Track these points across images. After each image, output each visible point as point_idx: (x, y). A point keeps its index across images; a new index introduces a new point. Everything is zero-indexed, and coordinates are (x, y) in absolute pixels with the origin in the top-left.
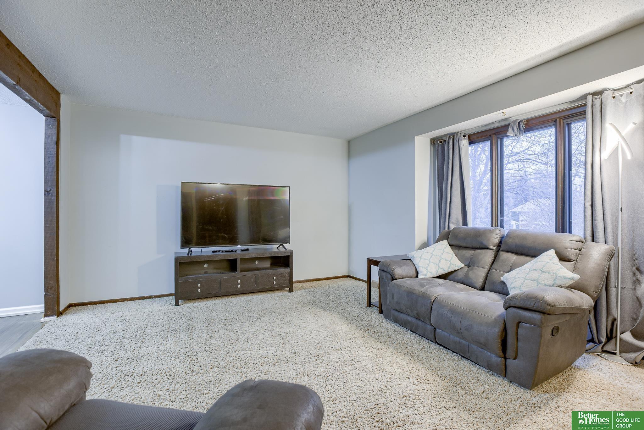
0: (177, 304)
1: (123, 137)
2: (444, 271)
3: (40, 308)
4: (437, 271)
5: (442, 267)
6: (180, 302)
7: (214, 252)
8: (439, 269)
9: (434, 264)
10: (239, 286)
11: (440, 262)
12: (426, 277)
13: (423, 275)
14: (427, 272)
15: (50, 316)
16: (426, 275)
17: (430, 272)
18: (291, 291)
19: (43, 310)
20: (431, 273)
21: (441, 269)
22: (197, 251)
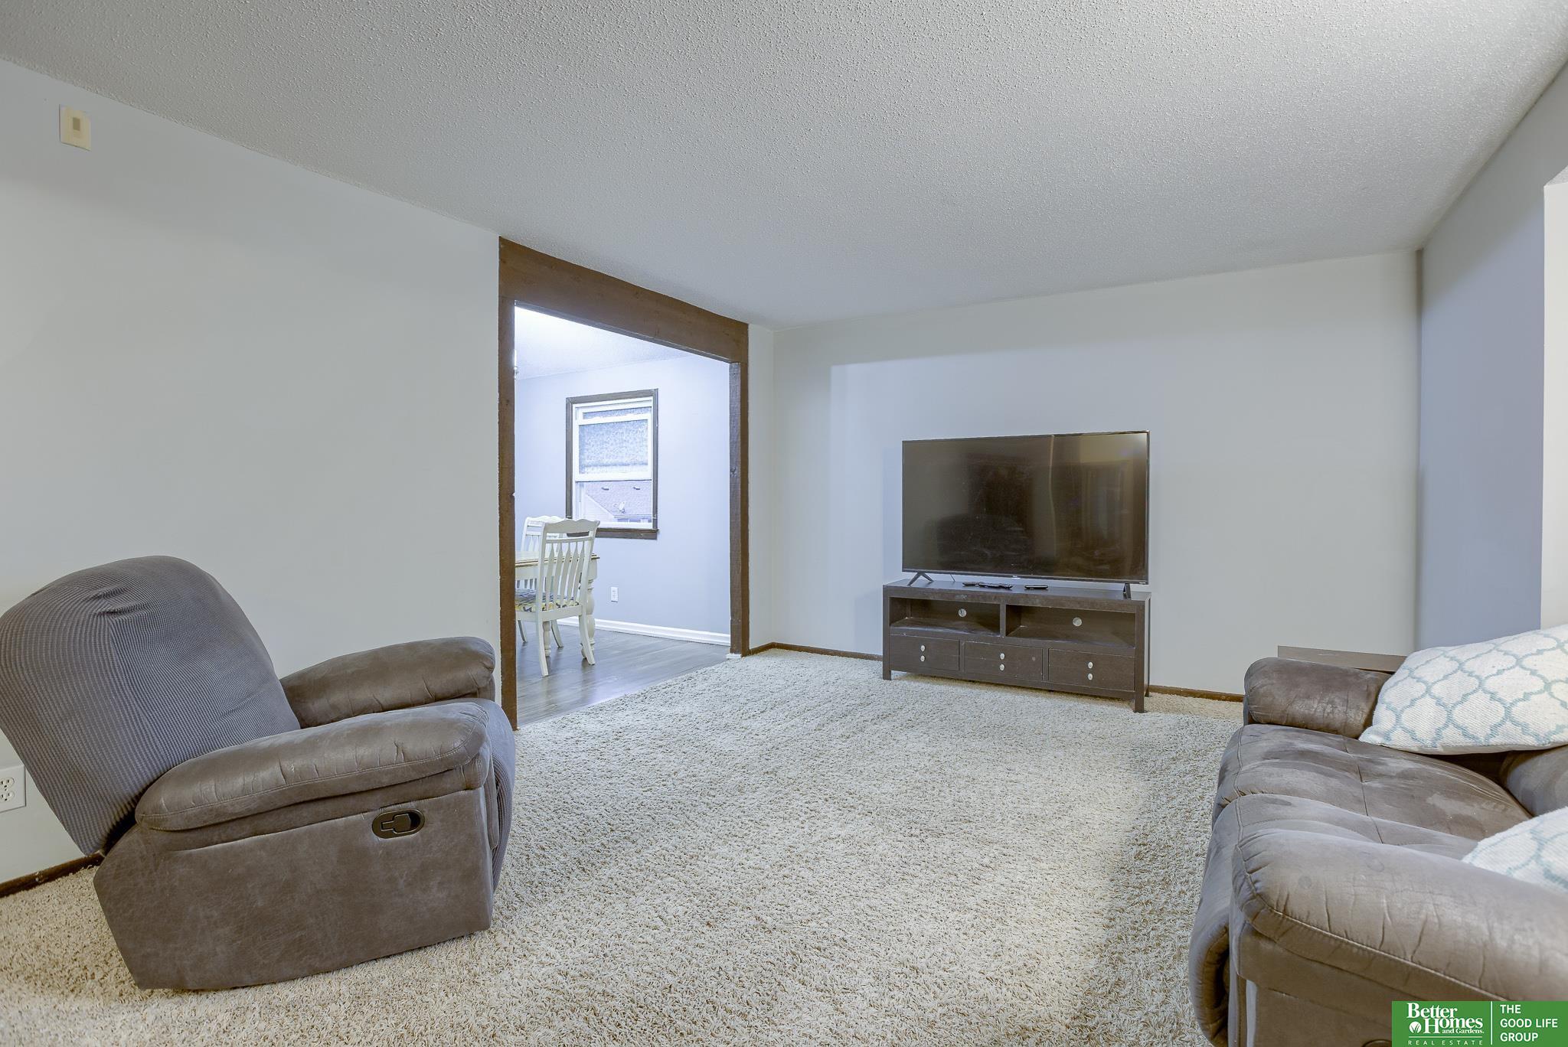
0: (887, 676)
1: (835, 370)
2: (1468, 740)
3: (725, 638)
4: (1438, 731)
5: (1460, 722)
6: (894, 673)
7: (967, 585)
8: (1446, 726)
9: (1438, 704)
10: (1002, 667)
11: (1461, 702)
12: (1388, 743)
13: (1377, 733)
14: (1394, 728)
15: (735, 653)
16: (1387, 736)
17: (1405, 730)
18: (1140, 709)
19: (728, 642)
20: (1412, 734)
21: (1458, 727)
22: (945, 581)
